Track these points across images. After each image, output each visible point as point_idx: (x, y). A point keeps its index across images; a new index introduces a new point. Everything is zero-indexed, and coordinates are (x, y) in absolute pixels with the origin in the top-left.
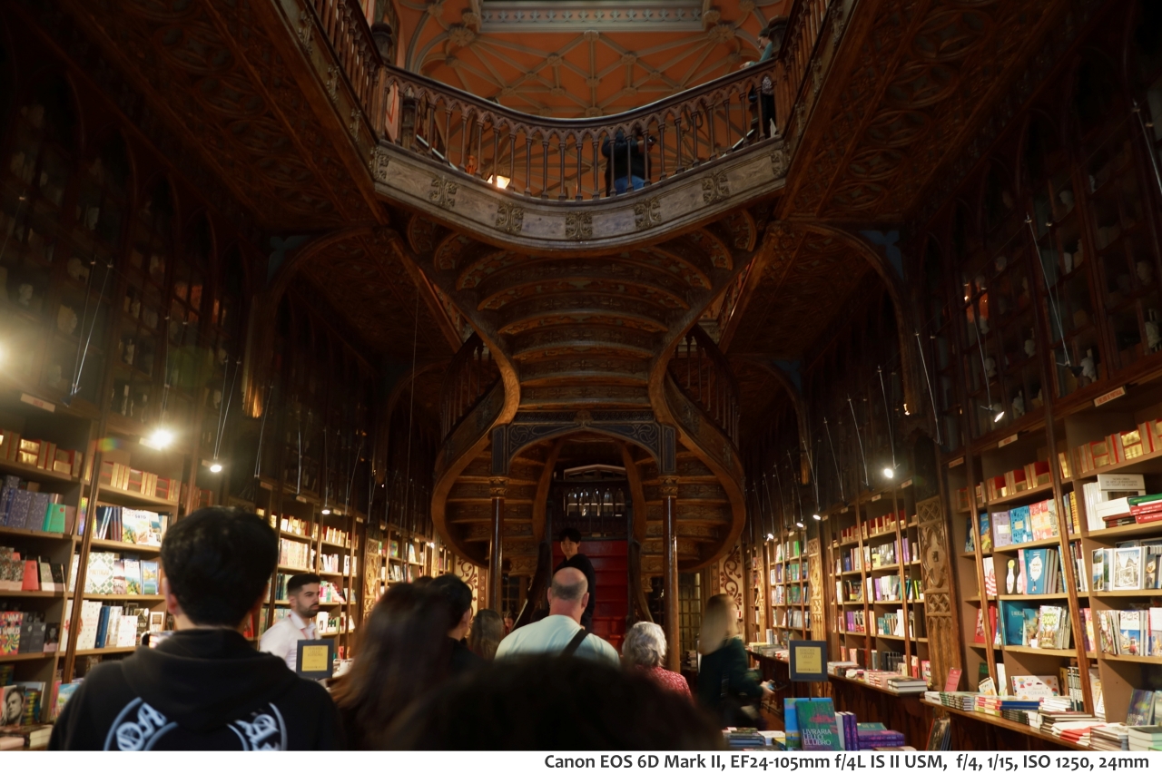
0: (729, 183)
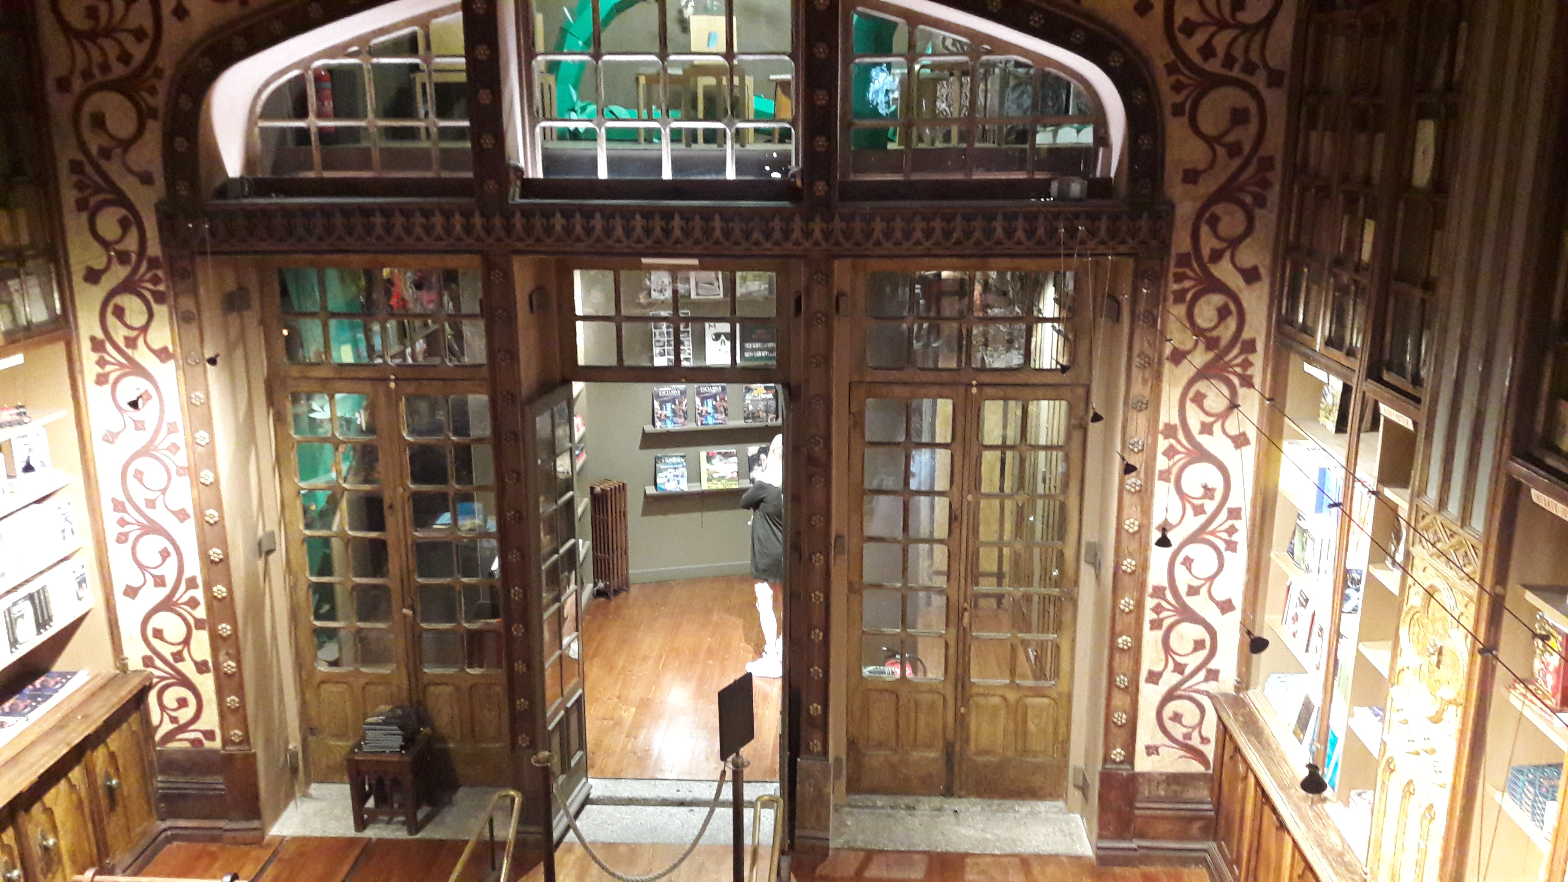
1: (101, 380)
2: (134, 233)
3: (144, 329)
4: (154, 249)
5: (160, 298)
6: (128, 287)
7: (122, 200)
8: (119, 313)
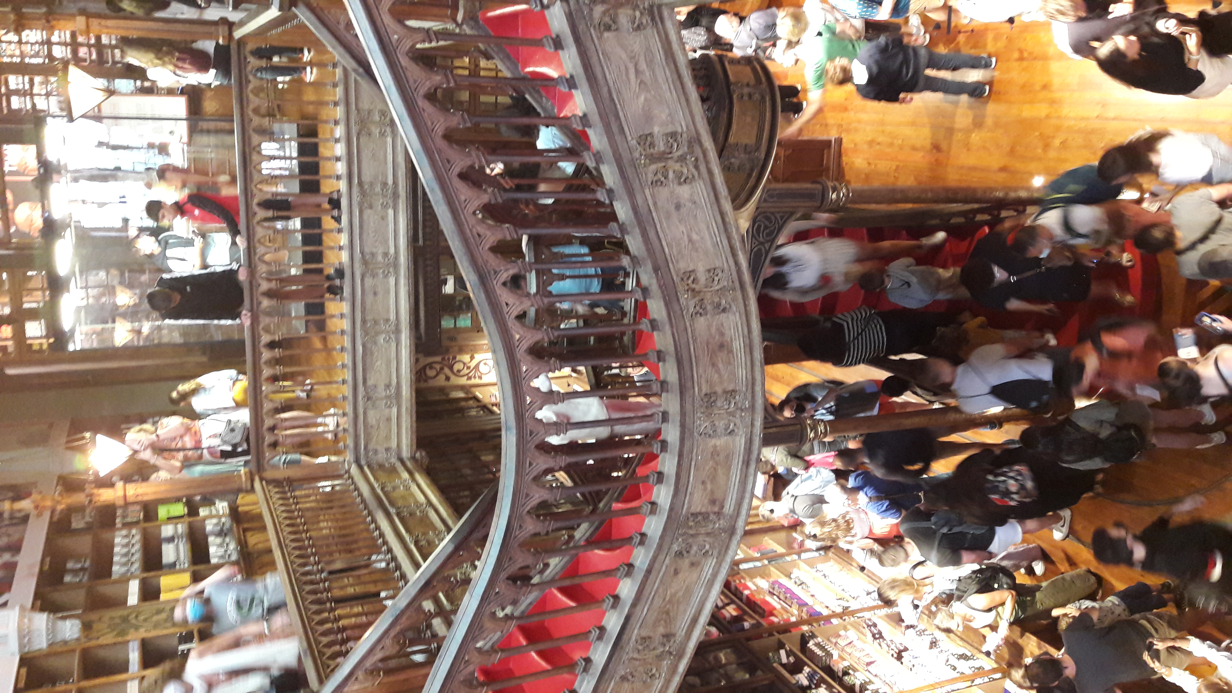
0: (656, 130)
1: (480, 378)
2: (434, 365)
3: (464, 364)
4: (438, 359)
5: (454, 358)
6: (451, 368)
7: (424, 368)
8: (459, 371)
